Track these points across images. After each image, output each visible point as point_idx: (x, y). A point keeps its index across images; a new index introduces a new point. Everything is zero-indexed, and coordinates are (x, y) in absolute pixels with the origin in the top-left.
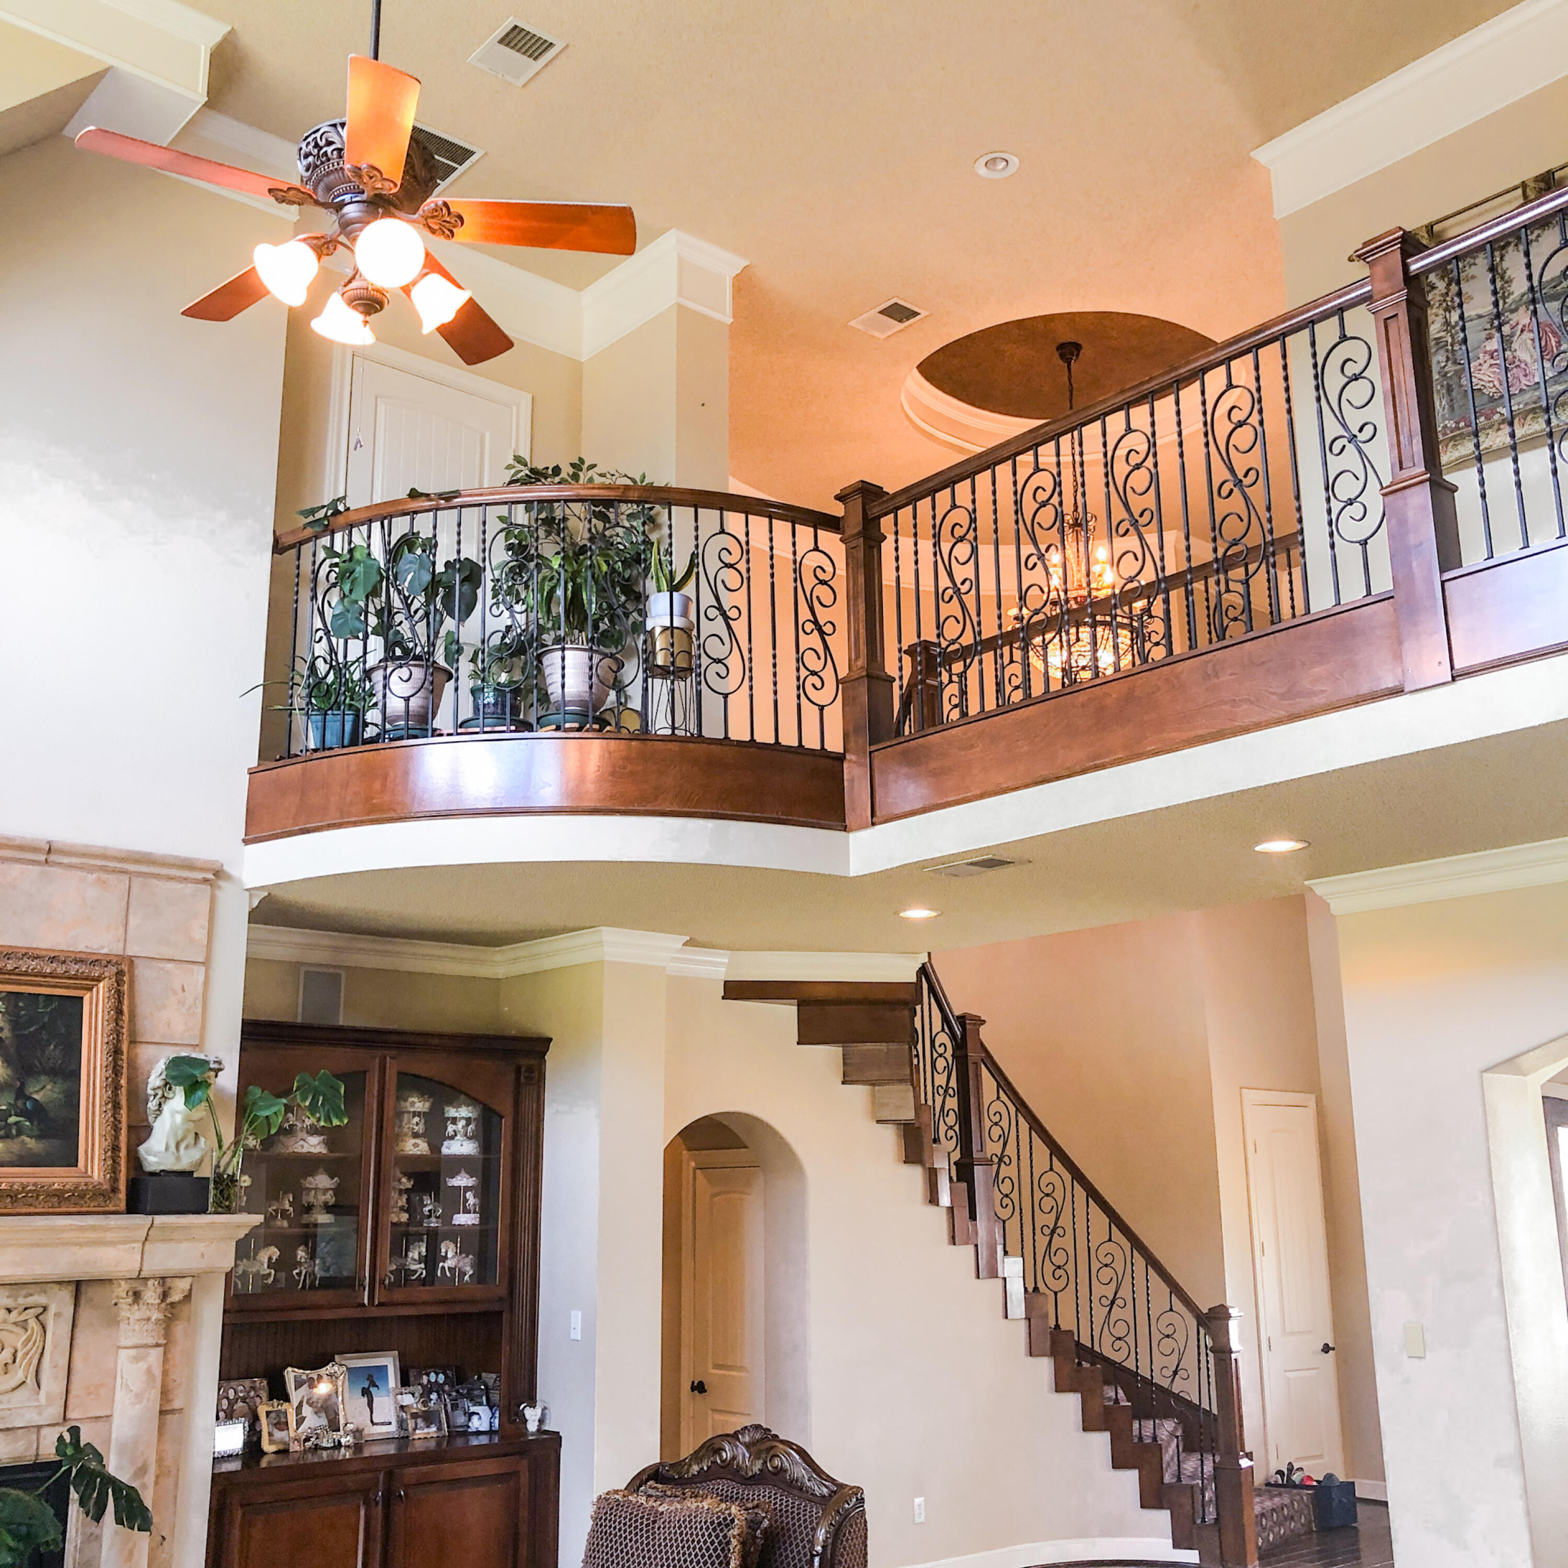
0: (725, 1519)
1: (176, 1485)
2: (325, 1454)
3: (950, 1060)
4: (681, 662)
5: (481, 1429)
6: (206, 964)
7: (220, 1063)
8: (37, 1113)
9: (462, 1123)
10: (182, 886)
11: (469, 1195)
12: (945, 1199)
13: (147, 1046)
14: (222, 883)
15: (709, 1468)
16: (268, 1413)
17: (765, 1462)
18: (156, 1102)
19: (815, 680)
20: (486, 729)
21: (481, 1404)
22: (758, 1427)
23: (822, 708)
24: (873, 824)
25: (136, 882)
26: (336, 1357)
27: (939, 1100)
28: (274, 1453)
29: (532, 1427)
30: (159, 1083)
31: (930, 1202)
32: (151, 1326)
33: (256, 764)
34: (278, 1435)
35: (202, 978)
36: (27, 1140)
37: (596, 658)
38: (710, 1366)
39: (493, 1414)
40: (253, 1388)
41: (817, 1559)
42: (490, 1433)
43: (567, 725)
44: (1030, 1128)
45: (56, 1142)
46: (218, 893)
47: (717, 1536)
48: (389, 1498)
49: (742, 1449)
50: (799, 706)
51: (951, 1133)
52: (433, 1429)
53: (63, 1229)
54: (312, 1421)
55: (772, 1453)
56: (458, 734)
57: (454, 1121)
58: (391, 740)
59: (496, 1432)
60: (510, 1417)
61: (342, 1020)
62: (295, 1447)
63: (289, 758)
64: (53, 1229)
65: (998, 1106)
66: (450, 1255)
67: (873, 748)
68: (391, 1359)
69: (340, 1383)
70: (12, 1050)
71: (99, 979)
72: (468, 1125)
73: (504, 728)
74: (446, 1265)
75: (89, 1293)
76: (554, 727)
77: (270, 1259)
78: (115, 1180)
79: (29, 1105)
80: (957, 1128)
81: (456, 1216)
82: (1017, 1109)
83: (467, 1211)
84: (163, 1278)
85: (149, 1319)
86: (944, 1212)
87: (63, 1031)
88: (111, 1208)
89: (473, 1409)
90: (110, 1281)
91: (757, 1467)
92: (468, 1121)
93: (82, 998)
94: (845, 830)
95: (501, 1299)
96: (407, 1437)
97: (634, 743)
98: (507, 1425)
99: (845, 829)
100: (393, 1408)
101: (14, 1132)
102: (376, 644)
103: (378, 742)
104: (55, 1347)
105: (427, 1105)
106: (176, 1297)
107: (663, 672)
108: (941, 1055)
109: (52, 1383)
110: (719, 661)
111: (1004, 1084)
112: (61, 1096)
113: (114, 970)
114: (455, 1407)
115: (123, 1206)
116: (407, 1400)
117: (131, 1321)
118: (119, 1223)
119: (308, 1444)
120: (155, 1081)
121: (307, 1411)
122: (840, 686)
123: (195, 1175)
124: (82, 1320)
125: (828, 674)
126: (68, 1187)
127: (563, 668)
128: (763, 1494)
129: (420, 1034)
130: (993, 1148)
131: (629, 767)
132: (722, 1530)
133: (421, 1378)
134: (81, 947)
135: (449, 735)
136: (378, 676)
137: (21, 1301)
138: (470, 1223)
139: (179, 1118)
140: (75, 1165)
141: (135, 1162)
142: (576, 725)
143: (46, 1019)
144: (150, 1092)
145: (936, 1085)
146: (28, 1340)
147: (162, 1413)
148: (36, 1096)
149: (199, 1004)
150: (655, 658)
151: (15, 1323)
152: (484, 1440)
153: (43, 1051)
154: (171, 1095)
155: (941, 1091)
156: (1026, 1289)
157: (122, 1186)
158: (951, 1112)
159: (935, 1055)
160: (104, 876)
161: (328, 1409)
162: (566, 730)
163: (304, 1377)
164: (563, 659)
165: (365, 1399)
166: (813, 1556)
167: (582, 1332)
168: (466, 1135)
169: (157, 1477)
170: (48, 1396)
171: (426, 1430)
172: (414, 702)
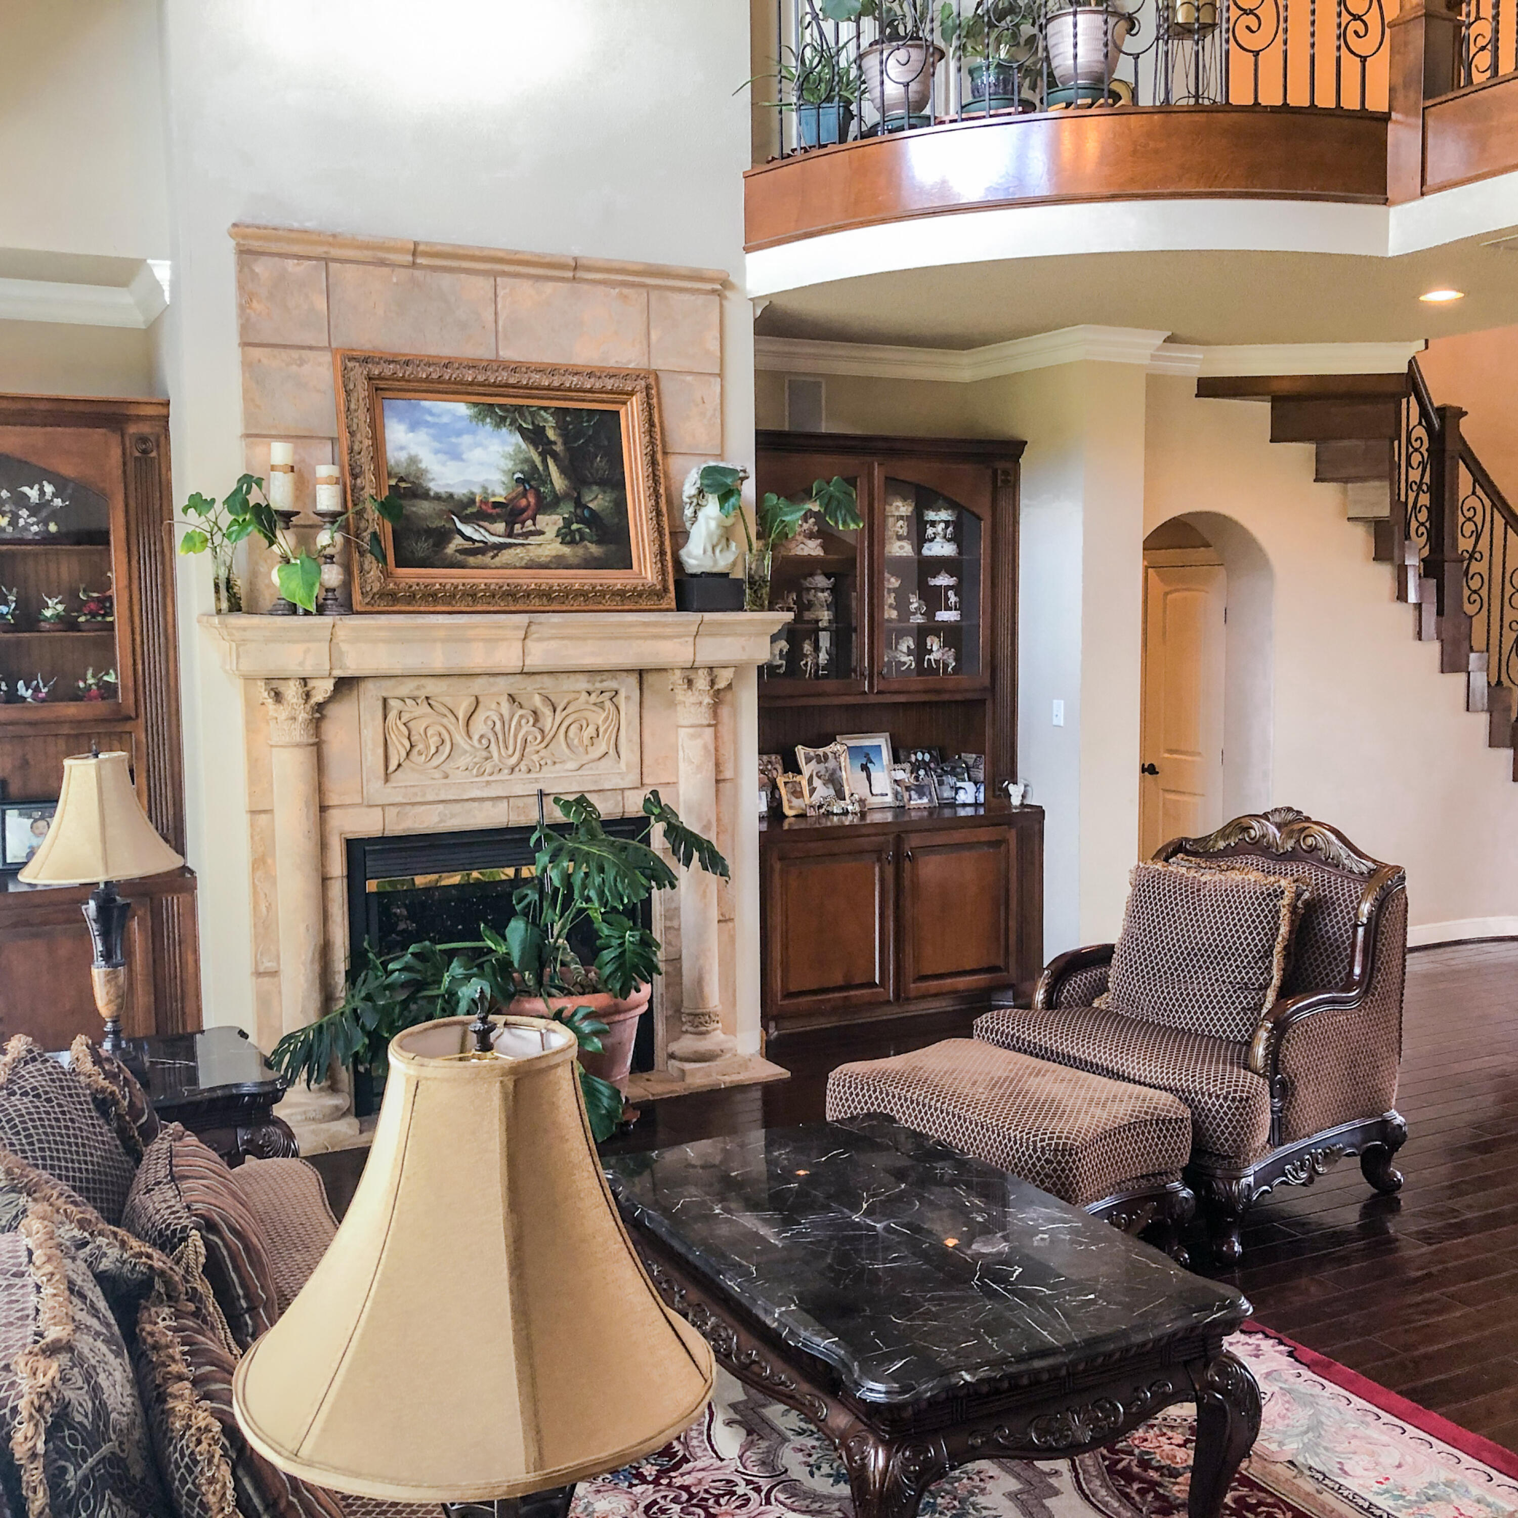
0: (1275, 891)
1: (733, 840)
2: (835, 818)
3: (1426, 455)
4: (1206, 19)
5: (968, 802)
6: (721, 375)
7: (744, 471)
8: (593, 519)
9: (942, 525)
10: (693, 298)
11: (951, 594)
12: (1412, 597)
13: (680, 457)
14: (728, 293)
15: (1236, 844)
16: (786, 783)
17: (1298, 841)
18: (692, 509)
19: (1358, 26)
20: (992, 112)
21: (963, 780)
22: (1289, 809)
23: (1364, 59)
24: (1422, 194)
25: (654, 295)
26: (838, 737)
27: (1412, 496)
28: (795, 816)
29: (1016, 801)
30: (693, 491)
31: (1398, 598)
32: (703, 709)
33: (749, 168)
34: (796, 802)
35: (718, 389)
36: (589, 544)
37: (1112, 21)
38: (1162, 750)
39: (978, 789)
40: (770, 762)
41: (1361, 930)
42: (976, 805)
43: (1079, 102)
44: (1506, 524)
45: (613, 547)
46: (725, 303)
47: (1267, 905)
48: (899, 858)
49: (1272, 829)
50: (1339, 59)
51: (1422, 529)
52: (925, 800)
53: (631, 625)
54: (823, 791)
55: (1306, 832)
56: (963, 120)
57: (933, 524)
58: (890, 131)
59: (981, 805)
60: (994, 791)
61: (824, 428)
62: (811, 812)
63: (783, 158)
64: (621, 625)
65: (1473, 502)
66: (935, 648)
67: (1429, 103)
68: (883, 740)
69: (842, 759)
70: (567, 462)
71: (631, 393)
72: (947, 527)
73: (1012, 110)
74: (932, 657)
75: (649, 679)
76: (1064, 105)
77: (781, 651)
78: (664, 580)
79: (586, 513)
80: (1428, 524)
81: (938, 613)
82: (1494, 505)
83: (947, 608)
84: (711, 668)
85: (701, 703)
86: (1412, 607)
87: (606, 443)
88: (664, 606)
89: (959, 784)
90: (665, 670)
91: (1290, 845)
92: (947, 523)
93: (618, 412)
94: (1385, 204)
95: (985, 689)
96: (903, 807)
97: (1156, 117)
98: (992, 799)
99: (1386, 202)
100: (888, 782)
101: (577, 538)
102: (869, 26)
103: (876, 134)
104: (629, 724)
105: (910, 509)
106: (721, 684)
107: (1184, 31)
108: (1416, 450)
109: (629, 753)
110: (1251, 12)
111: (1481, 478)
112: (611, 505)
113: (643, 383)
114: (941, 783)
115: (673, 605)
116: (900, 775)
117: (687, 705)
118: (676, 619)
119: (822, 811)
120: (689, 489)
121: (817, 782)
122: (1387, 31)
123: (731, 576)
124: (646, 704)
125: (1373, 18)
126: (628, 587)
127: (1075, 36)
128: (1302, 869)
129: (906, 440)
130: (1465, 544)
131: (1152, 144)
132: (1271, 900)
133: (909, 757)
134: (612, 363)
135: (952, 121)
136: (872, 63)
137: (598, 685)
138: (952, 619)
139: (713, 524)
140: (631, 568)
141: (678, 564)
142: (1089, 101)
143: (591, 433)
144: (686, 500)
145: (1410, 480)
146: (607, 718)
147: (718, 781)
148: (590, 505)
149: (718, 414)
150: (1175, 15)
151: (595, 704)
152: (970, 811)
153: (592, 464)
154: (704, 503)
155: (1415, 487)
156: (1489, 683)
157: (672, 588)
158: (1424, 508)
159: (1411, 450)
160: (626, 291)
161: (834, 781)
162: (1079, 107)
163: (812, 754)
164: (1075, 25)
165: (864, 774)
166: (1356, 926)
167: (1065, 719)
168: (945, 537)
169: (718, 833)
170: (627, 765)
171: (919, 801)
172: (913, 87)
